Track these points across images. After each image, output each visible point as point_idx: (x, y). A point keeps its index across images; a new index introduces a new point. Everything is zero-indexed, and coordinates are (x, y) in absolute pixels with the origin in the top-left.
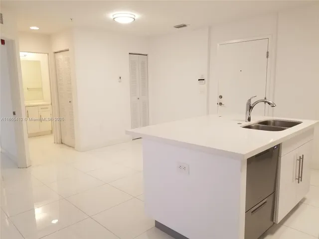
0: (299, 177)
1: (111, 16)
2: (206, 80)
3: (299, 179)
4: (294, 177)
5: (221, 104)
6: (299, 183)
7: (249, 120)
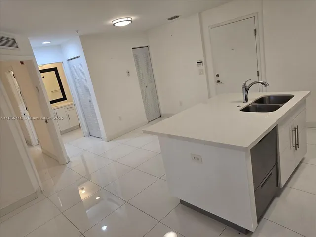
0: (296, 145)
1: (110, 22)
2: (203, 62)
3: (296, 147)
4: (292, 145)
5: (218, 82)
6: (296, 150)
7: (247, 100)
